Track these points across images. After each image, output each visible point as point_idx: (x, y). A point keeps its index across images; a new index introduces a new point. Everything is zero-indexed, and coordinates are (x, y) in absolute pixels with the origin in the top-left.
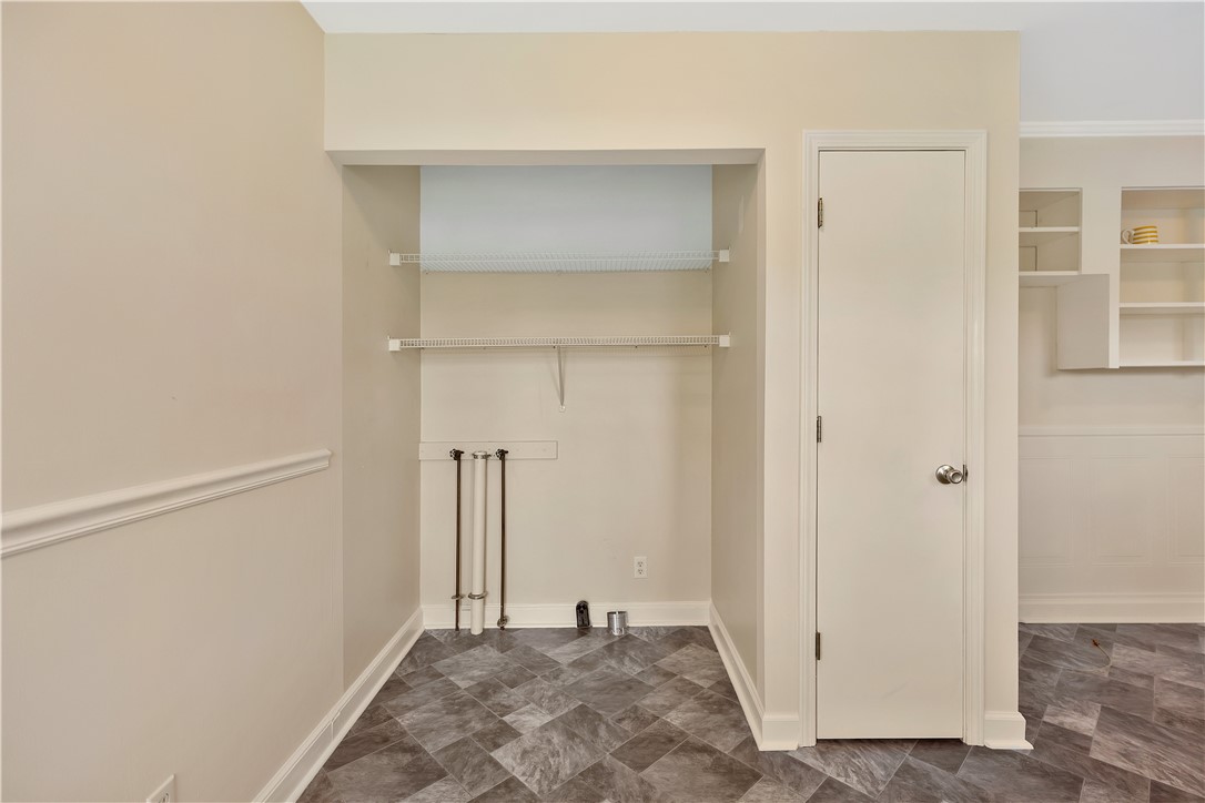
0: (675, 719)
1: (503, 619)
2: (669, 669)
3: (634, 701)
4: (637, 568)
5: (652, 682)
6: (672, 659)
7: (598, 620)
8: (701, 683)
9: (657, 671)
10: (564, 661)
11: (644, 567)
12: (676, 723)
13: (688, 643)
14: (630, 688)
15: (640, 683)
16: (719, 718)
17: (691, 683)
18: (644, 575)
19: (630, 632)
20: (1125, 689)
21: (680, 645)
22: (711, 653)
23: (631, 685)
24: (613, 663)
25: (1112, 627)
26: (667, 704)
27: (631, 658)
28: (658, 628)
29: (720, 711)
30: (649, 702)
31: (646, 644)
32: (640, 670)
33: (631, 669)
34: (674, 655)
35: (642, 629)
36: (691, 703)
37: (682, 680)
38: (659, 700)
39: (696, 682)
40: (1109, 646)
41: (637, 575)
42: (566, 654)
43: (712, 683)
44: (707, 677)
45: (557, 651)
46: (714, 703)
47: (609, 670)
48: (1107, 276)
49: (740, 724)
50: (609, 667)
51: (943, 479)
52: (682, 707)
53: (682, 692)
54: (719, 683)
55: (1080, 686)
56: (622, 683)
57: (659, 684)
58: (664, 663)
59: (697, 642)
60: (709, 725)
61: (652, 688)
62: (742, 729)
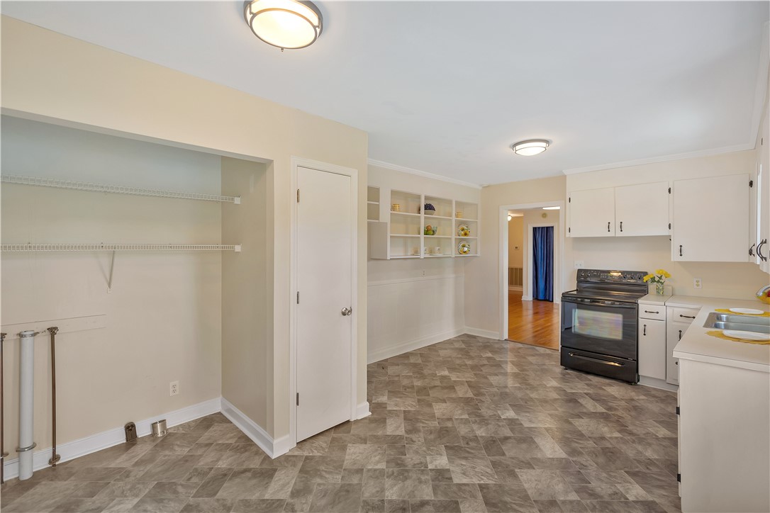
0: (223, 464)
1: (55, 457)
2: (207, 442)
3: (192, 467)
4: (171, 390)
5: (199, 452)
6: (206, 436)
7: (143, 431)
8: (230, 442)
9: (200, 446)
10: (128, 465)
11: (177, 388)
12: (224, 466)
13: (212, 425)
14: (187, 461)
15: (192, 456)
16: (247, 454)
17: (224, 444)
18: (177, 393)
19: (170, 431)
20: (393, 382)
21: (208, 427)
22: (228, 425)
23: (186, 459)
24: (167, 452)
25: (386, 360)
26: (215, 459)
27: (178, 445)
28: (188, 424)
29: (246, 451)
30: (202, 464)
31: (184, 434)
32: (188, 449)
33: (181, 451)
34: (206, 434)
35: (178, 427)
36: (228, 453)
37: (217, 444)
38: (209, 459)
39: (227, 442)
40: (387, 368)
41: (171, 394)
42: (127, 460)
43: (236, 439)
44: (231, 438)
45: (118, 461)
46: (241, 448)
47: (166, 458)
48: (387, 223)
49: (259, 452)
50: (165, 456)
51: (344, 314)
52: (223, 457)
53: (221, 450)
54: (239, 438)
55: (381, 386)
56: (180, 461)
57: (205, 452)
58: (202, 440)
59: (217, 422)
60: (243, 459)
61: (201, 456)
62: (261, 454)
